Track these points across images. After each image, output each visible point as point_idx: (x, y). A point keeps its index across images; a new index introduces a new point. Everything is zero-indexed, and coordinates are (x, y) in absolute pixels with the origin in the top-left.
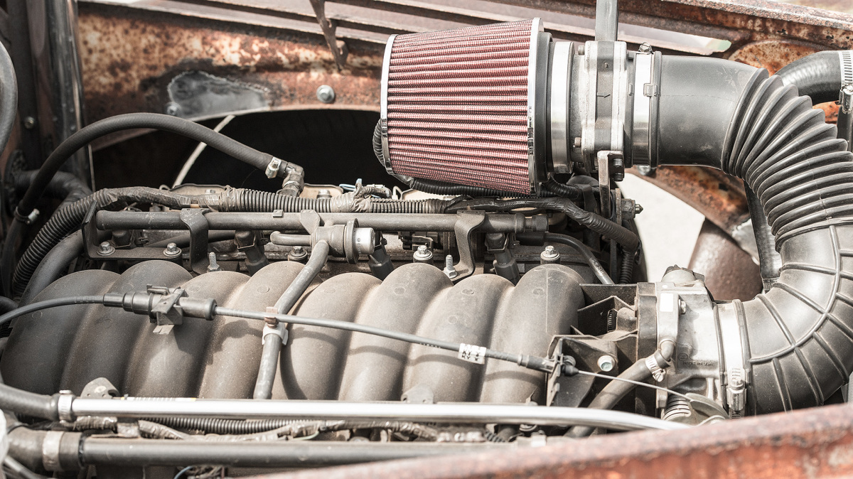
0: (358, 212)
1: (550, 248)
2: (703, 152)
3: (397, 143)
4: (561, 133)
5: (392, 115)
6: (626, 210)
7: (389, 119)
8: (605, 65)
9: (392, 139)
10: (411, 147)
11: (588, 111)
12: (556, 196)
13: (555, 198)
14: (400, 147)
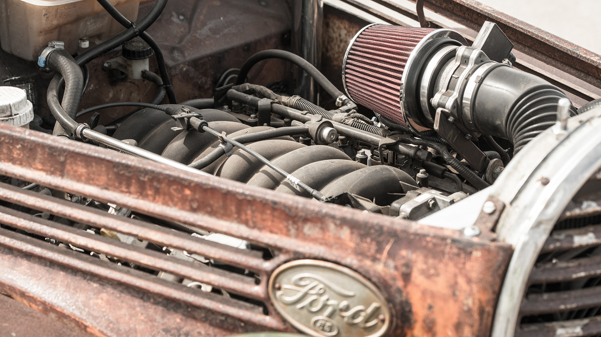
0: (344, 124)
1: (422, 170)
2: (497, 125)
3: (350, 79)
4: (424, 93)
5: (349, 61)
6: (496, 172)
7: (347, 63)
8: (465, 60)
9: (347, 76)
10: (354, 82)
11: (444, 84)
12: (440, 143)
13: (440, 144)
14: (352, 82)
